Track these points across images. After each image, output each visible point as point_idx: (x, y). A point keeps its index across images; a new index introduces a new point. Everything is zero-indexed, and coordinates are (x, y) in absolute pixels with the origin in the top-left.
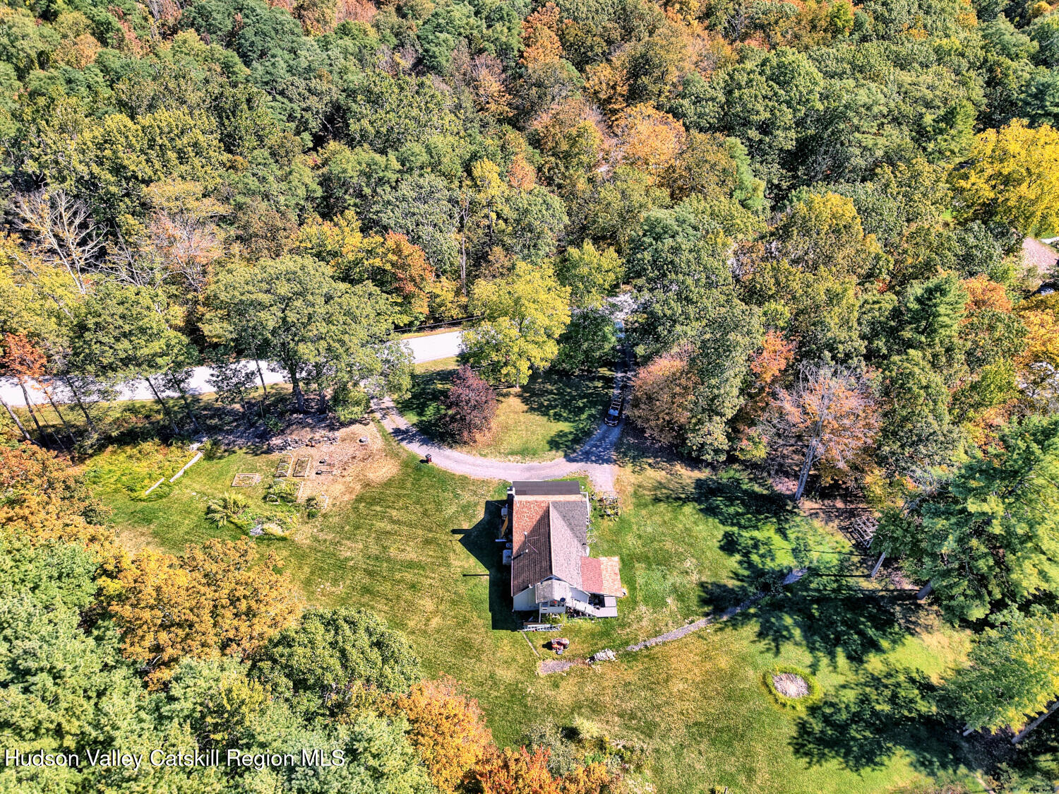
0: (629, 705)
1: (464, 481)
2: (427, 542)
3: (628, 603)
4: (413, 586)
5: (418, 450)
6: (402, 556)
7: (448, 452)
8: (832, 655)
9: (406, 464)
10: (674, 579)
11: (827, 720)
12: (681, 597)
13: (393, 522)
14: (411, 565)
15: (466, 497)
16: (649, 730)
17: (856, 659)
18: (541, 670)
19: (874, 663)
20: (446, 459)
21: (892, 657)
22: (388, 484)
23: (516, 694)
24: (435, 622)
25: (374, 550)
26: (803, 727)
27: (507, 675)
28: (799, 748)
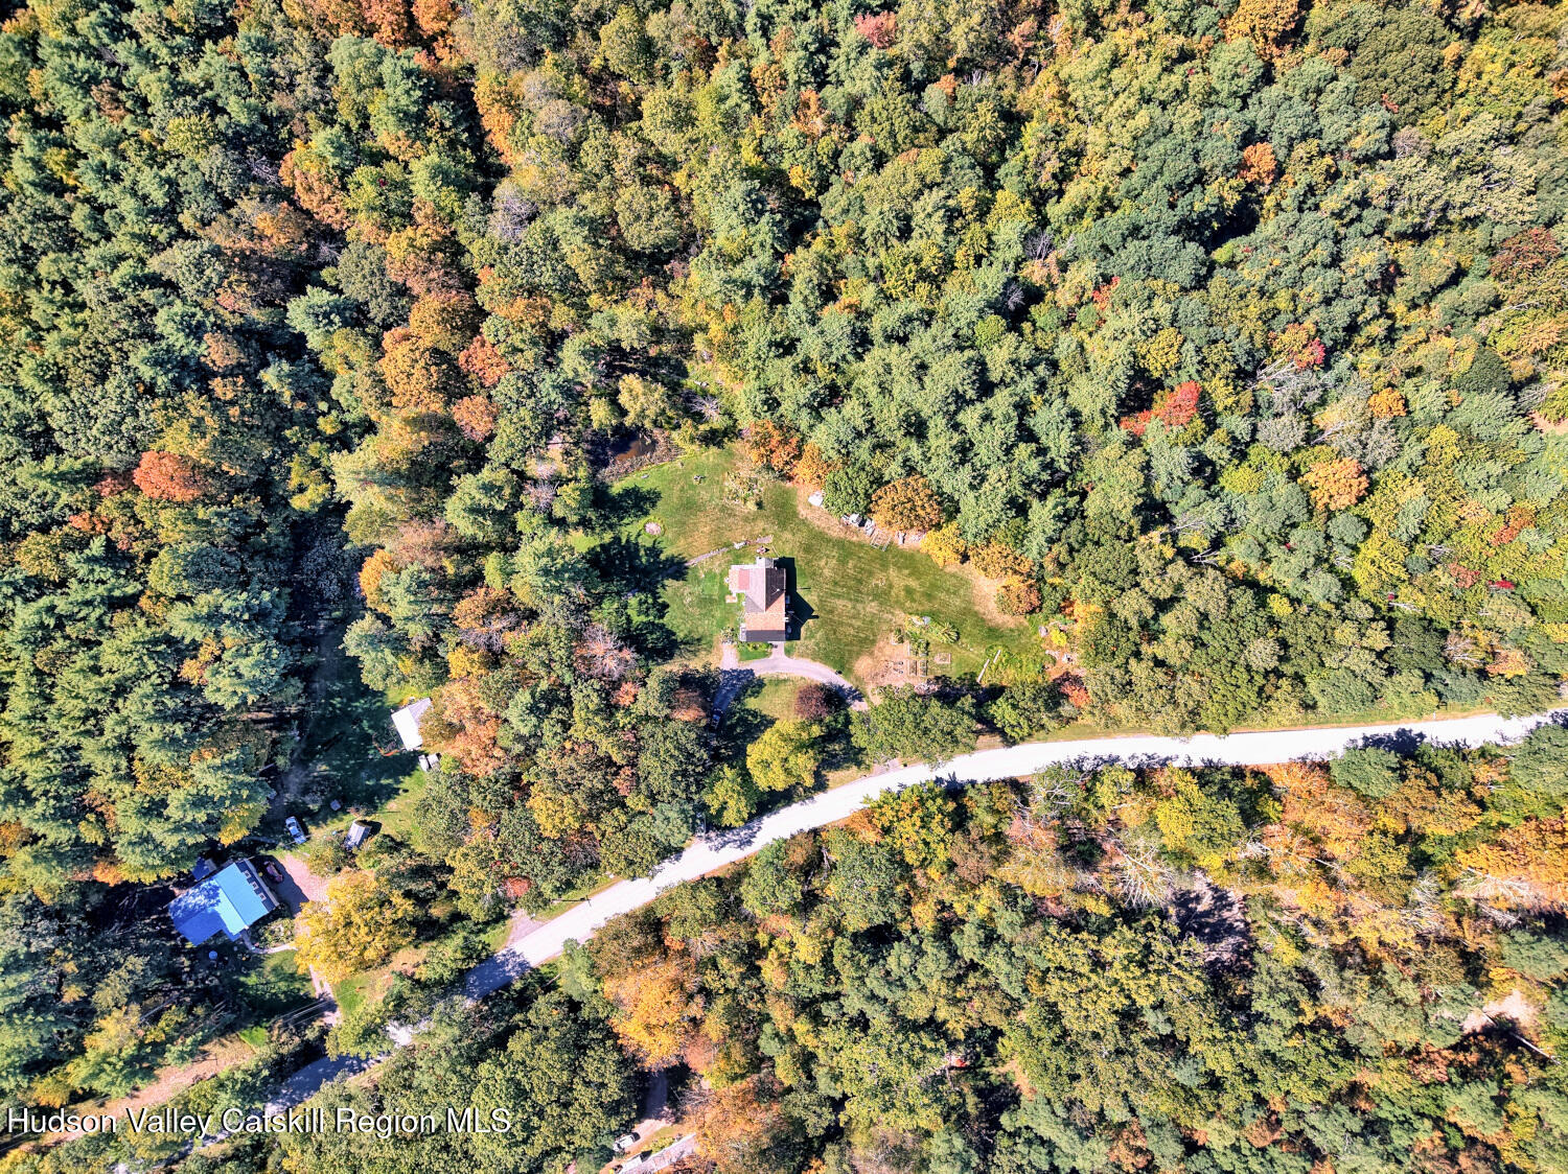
0: (731, 520)
1: (815, 657)
2: (831, 612)
3: (724, 574)
4: (836, 583)
5: (845, 683)
6: (844, 602)
7: (825, 681)
8: (628, 541)
9: (850, 670)
10: (697, 590)
11: (641, 509)
12: (696, 578)
13: (851, 625)
14: (839, 597)
15: (811, 643)
16: (723, 509)
17: (617, 539)
18: (770, 539)
19: (608, 537)
20: (823, 674)
21: (598, 542)
22: (859, 654)
23: (783, 525)
24: (822, 563)
25: (859, 606)
26: (654, 505)
27: (787, 535)
28: (658, 496)
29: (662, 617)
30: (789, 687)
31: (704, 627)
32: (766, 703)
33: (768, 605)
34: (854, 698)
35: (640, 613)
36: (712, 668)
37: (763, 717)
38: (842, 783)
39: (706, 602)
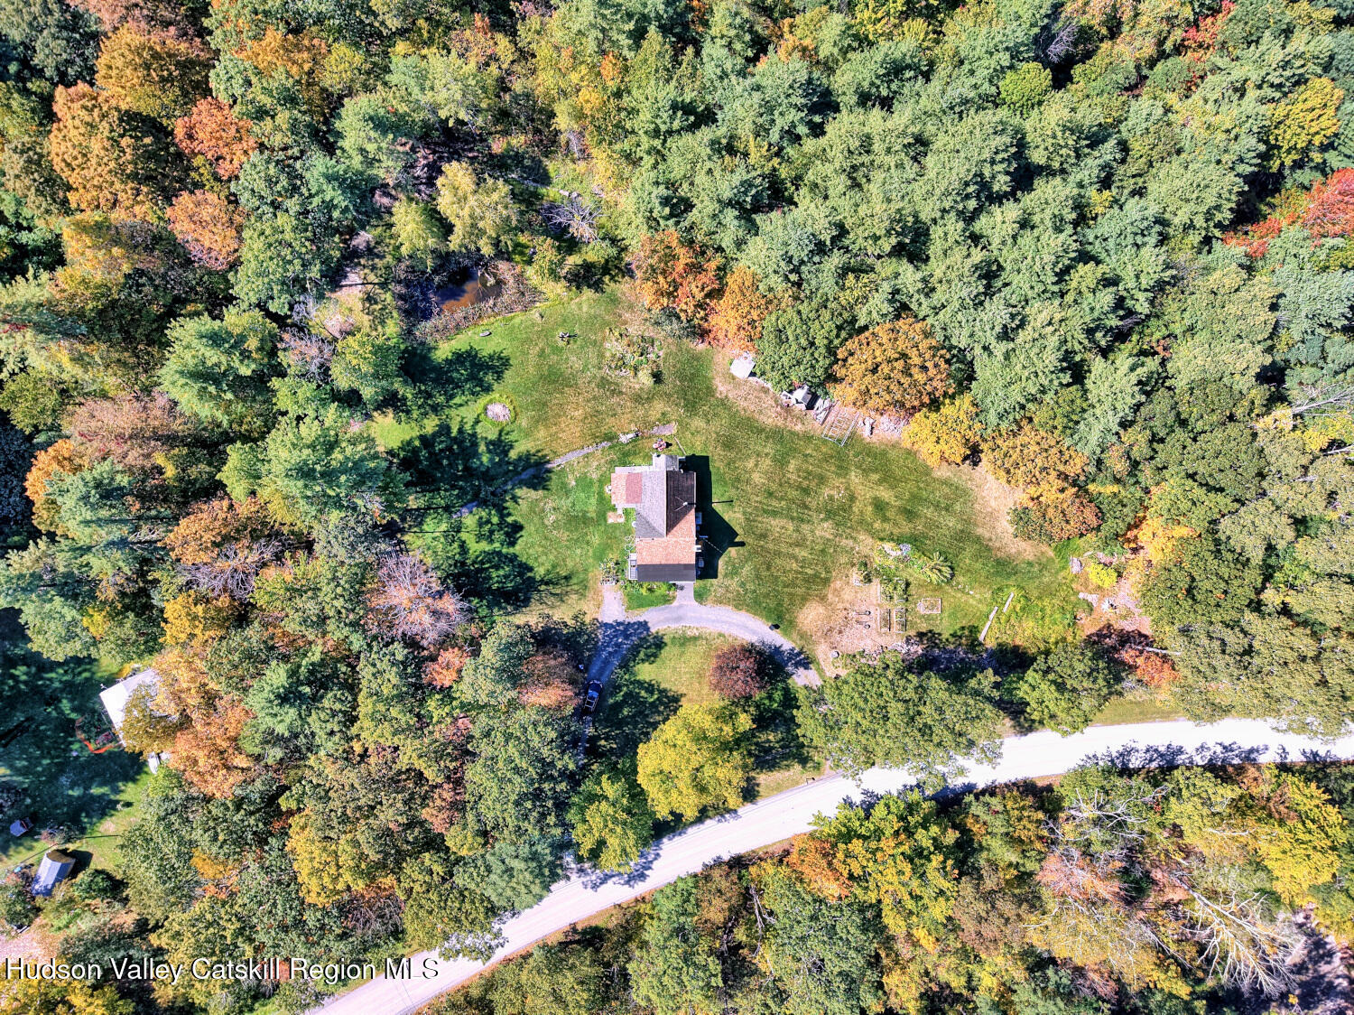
0: (615, 400)
1: (739, 603)
2: (763, 536)
3: (606, 479)
4: (770, 494)
5: (785, 643)
6: (783, 522)
7: (754, 639)
8: (461, 431)
9: (792, 623)
10: (565, 503)
11: (480, 382)
12: (564, 486)
13: (795, 557)
14: (774, 513)
15: (734, 583)
16: (604, 382)
17: (444, 429)
18: (673, 428)
19: (431, 425)
20: (753, 630)
21: (416, 433)
22: (804, 599)
23: (692, 406)
24: (750, 464)
25: (805, 528)
26: (499, 376)
27: (698, 423)
28: (506, 363)
29: (512, 544)
30: (701, 647)
31: (574, 559)
32: (667, 672)
33: (670, 527)
34: (797, 665)
35: (480, 537)
36: (587, 619)
37: (663, 692)
38: (779, 788)
39: (578, 521)
